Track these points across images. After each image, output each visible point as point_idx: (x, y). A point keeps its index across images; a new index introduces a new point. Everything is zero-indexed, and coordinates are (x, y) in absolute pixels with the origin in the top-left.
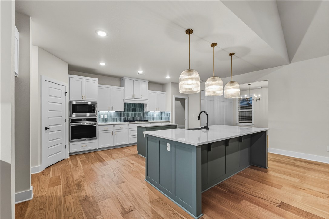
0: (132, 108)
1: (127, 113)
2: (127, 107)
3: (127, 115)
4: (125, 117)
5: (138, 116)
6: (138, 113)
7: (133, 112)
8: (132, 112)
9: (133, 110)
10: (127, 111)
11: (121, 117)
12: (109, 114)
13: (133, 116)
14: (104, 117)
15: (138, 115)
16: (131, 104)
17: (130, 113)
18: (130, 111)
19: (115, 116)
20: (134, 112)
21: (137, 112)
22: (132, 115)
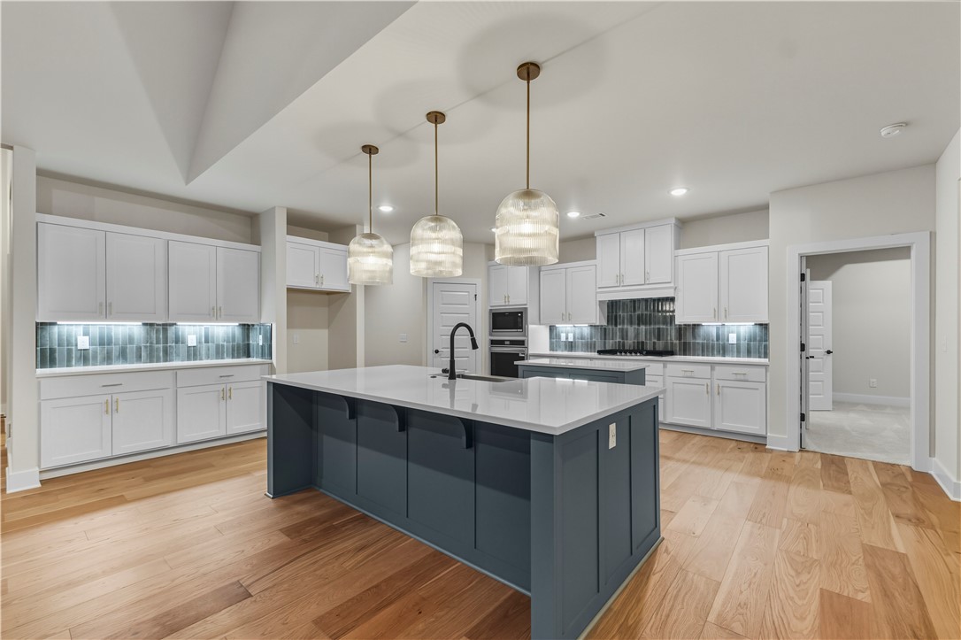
0: (637, 313)
1: (623, 329)
2: (623, 312)
3: (624, 335)
4: (618, 340)
5: (659, 339)
6: (659, 329)
7: (643, 327)
8: (639, 325)
9: (641, 320)
10: (623, 324)
11: (605, 339)
12: (578, 331)
13: (642, 338)
14: (567, 338)
15: (659, 336)
16: (634, 301)
17: (631, 330)
18: (631, 324)
19: (591, 339)
20: (646, 324)
21: (655, 324)
22: (637, 335)
